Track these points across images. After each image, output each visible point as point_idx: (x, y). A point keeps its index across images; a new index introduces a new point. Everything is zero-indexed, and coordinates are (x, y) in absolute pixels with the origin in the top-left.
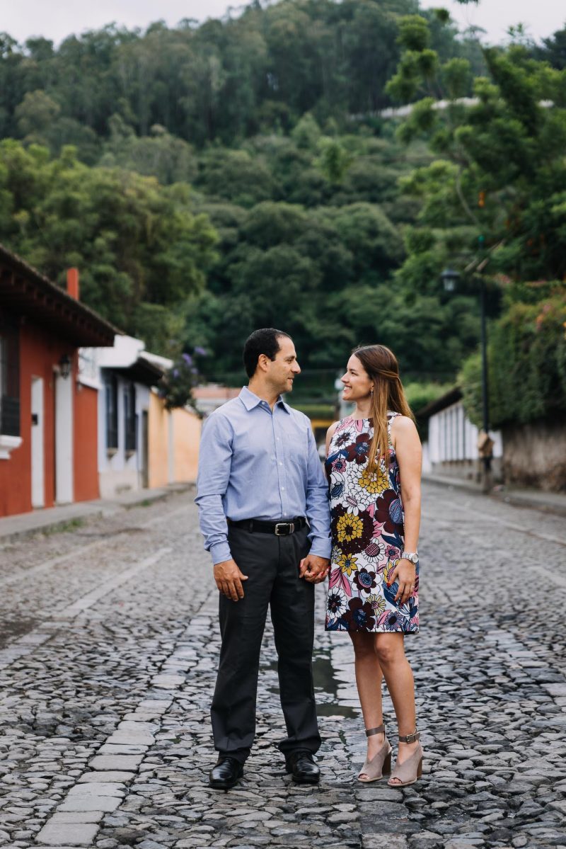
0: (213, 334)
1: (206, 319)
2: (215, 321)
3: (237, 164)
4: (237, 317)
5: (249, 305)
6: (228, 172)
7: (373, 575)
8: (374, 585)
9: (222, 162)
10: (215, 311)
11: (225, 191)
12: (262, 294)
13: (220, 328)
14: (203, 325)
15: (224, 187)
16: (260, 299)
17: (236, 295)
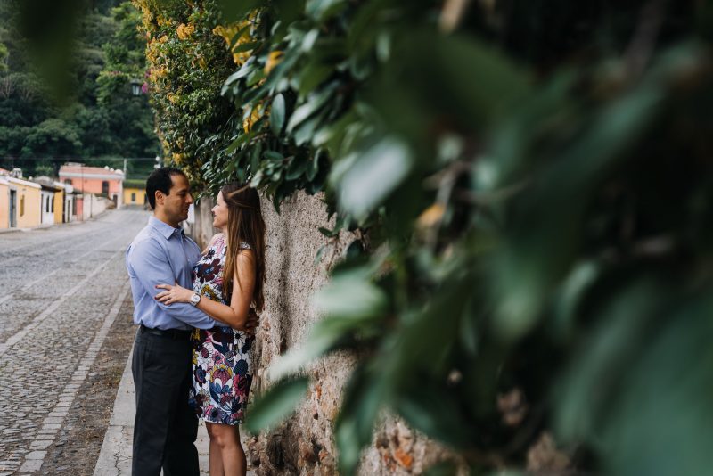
0: (82, 132)
1: (79, 122)
2: (84, 123)
3: (105, 24)
4: (99, 122)
5: (106, 115)
6: (100, 30)
7: (204, 372)
8: (205, 382)
9: (98, 24)
10: (84, 117)
11: (98, 42)
12: (116, 108)
13: (87, 128)
14: (77, 126)
15: (97, 39)
16: (114, 111)
17: (98, 108)
